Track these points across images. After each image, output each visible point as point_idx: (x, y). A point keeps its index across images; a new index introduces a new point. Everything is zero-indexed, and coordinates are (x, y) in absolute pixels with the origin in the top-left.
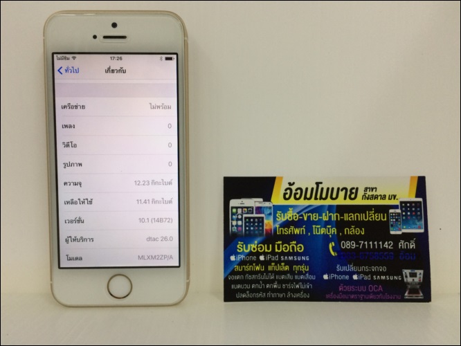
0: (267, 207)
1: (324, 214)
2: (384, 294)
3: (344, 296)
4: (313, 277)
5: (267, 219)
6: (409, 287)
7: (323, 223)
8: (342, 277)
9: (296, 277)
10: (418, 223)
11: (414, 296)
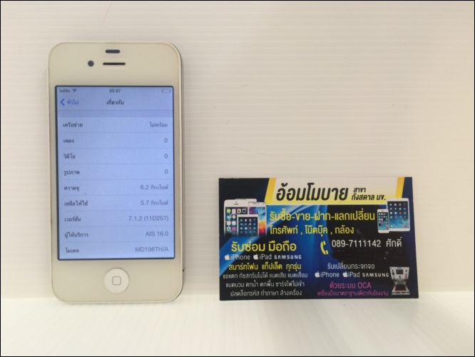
0: (260, 208)
1: (315, 214)
2: (372, 290)
3: (335, 293)
4: (305, 276)
5: (261, 219)
6: (396, 283)
7: (315, 223)
8: (333, 275)
9: (289, 275)
10: (404, 222)
11: (401, 293)
